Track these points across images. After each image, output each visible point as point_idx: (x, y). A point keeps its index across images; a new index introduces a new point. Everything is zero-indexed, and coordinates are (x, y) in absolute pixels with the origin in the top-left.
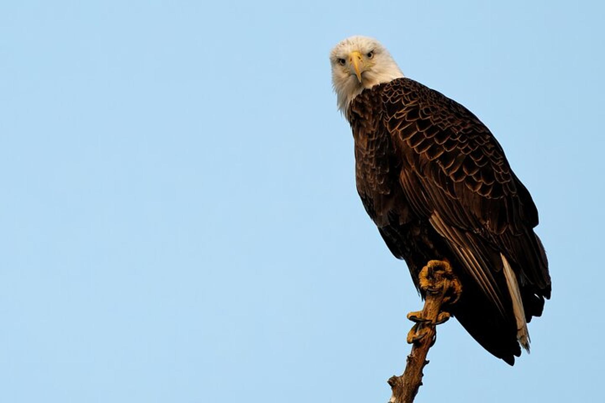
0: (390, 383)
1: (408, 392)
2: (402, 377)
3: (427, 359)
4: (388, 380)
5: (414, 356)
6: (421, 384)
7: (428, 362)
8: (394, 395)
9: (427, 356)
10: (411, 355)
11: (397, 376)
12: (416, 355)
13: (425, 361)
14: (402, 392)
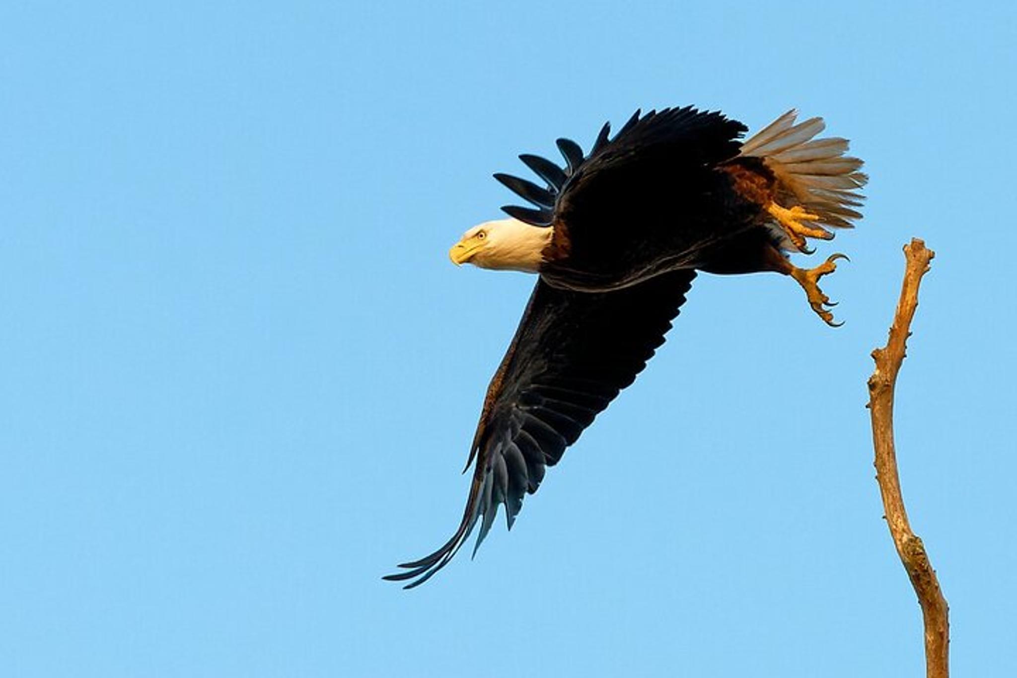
0: (873, 356)
1: (892, 364)
2: (885, 349)
3: (910, 331)
4: (871, 352)
5: (896, 327)
6: (905, 356)
7: (910, 334)
8: (878, 368)
9: (910, 327)
10: (894, 326)
11: (880, 348)
12: (899, 327)
13: (908, 332)
14: (886, 364)
